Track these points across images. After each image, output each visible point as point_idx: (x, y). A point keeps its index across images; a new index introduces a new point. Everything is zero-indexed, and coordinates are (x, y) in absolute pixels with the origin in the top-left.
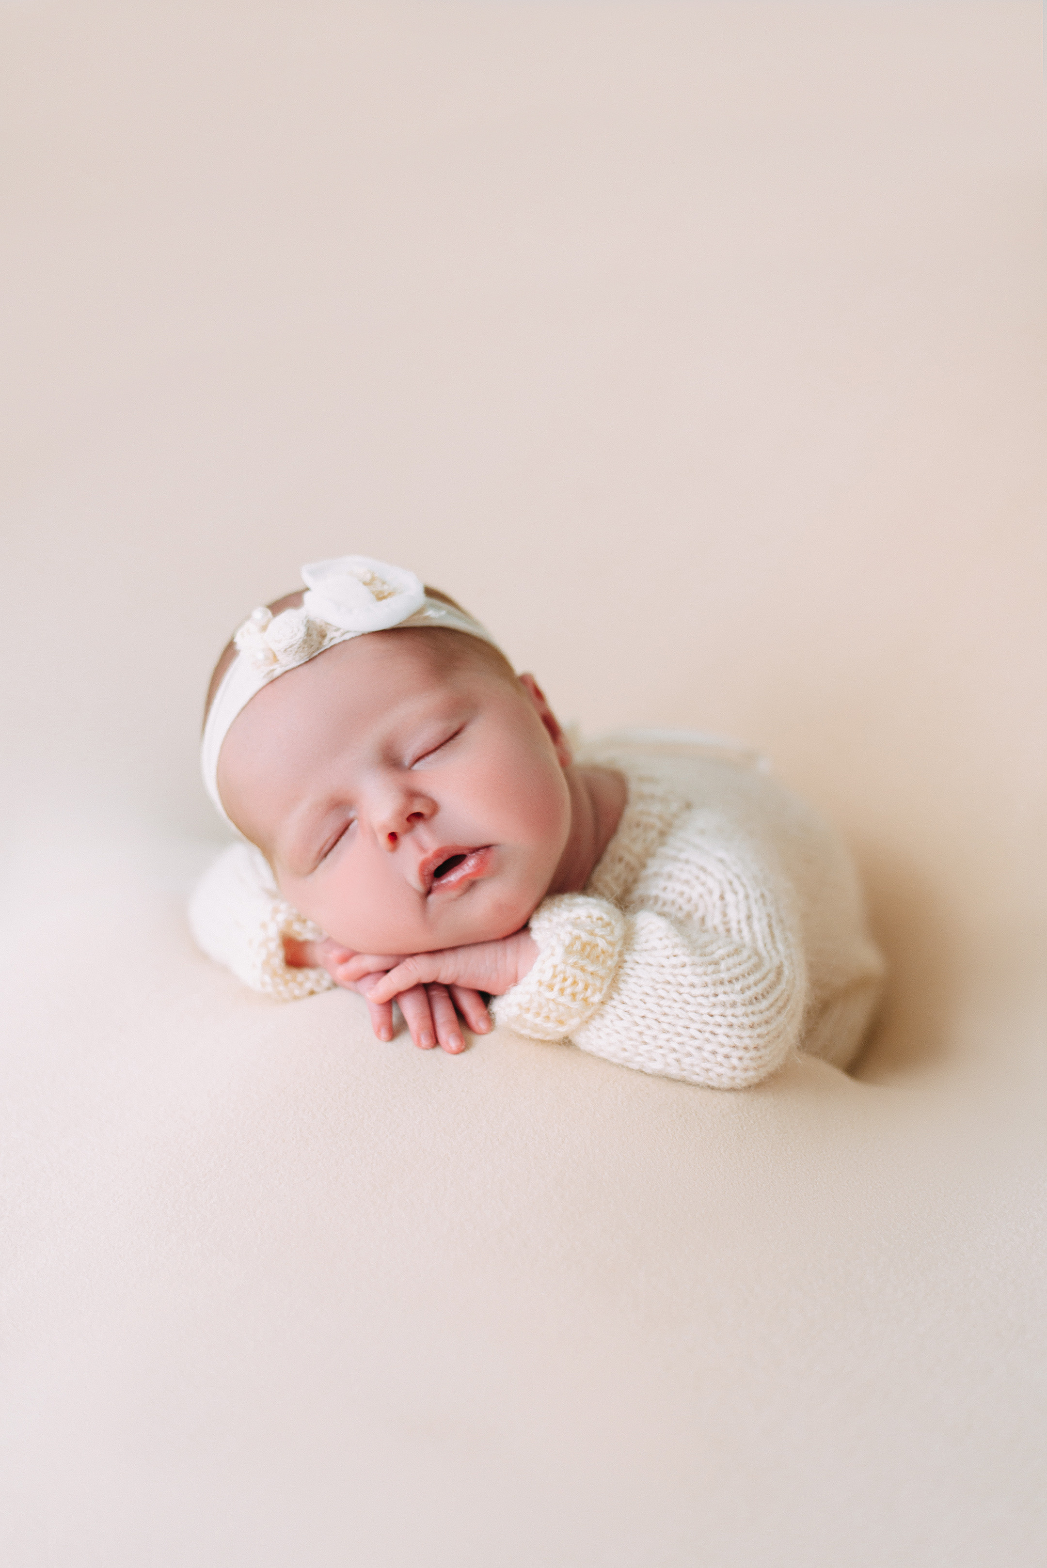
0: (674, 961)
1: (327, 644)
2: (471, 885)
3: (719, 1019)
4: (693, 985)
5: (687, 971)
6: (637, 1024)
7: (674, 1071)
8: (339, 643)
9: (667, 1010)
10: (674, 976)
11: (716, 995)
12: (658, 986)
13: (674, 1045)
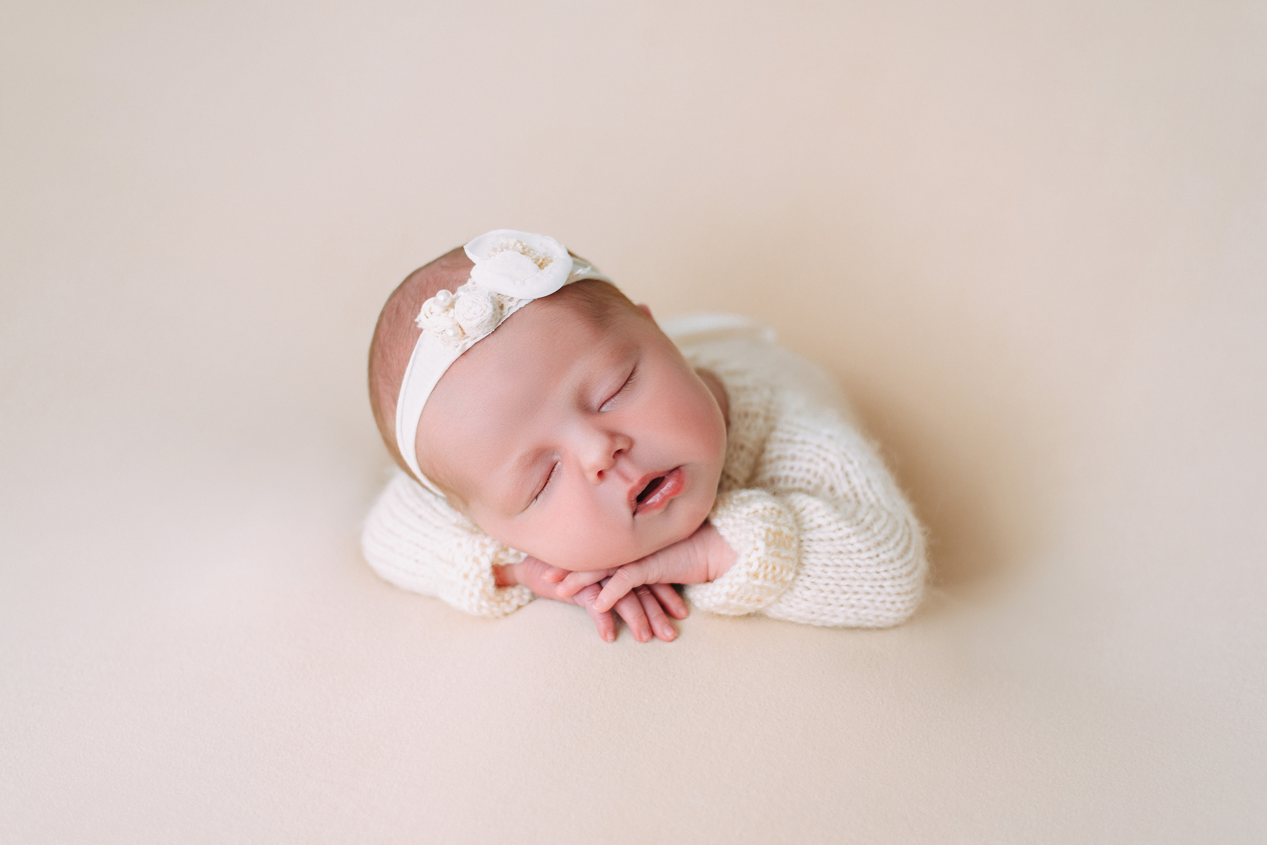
0: (840, 534)
1: (507, 314)
2: (668, 503)
3: (884, 575)
4: (860, 551)
5: (853, 540)
6: (822, 591)
7: (852, 622)
8: (517, 311)
9: (844, 575)
10: (844, 546)
11: (878, 556)
12: (833, 557)
13: (853, 602)
